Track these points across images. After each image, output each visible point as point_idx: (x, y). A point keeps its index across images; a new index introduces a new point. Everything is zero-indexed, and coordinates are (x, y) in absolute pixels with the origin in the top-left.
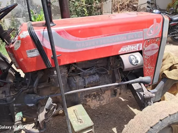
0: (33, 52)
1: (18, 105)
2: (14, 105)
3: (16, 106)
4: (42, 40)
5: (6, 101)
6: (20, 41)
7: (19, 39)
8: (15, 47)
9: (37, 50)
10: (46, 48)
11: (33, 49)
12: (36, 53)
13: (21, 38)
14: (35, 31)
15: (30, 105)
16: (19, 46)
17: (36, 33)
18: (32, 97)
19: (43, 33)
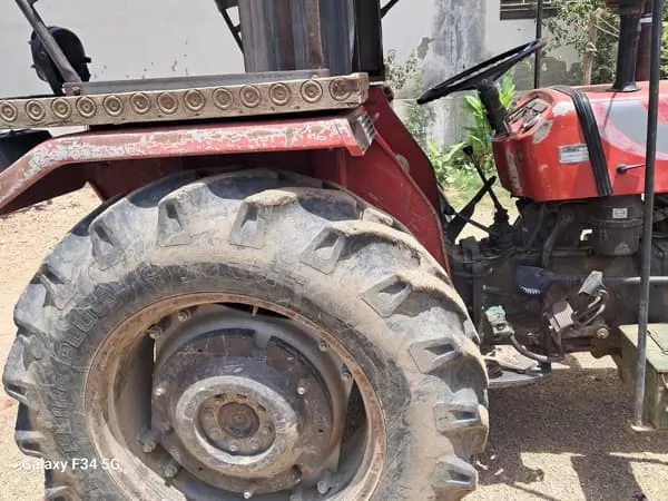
0: (574, 151)
1: (492, 289)
2: (484, 287)
3: (487, 292)
4: (602, 124)
5: (470, 271)
6: (551, 123)
7: (550, 117)
8: (536, 136)
9: (586, 148)
10: (607, 144)
11: (576, 145)
12: (579, 155)
13: (555, 115)
14: (591, 101)
15: (528, 290)
16: (546, 135)
17: (592, 105)
18: (536, 272)
19: (610, 107)
